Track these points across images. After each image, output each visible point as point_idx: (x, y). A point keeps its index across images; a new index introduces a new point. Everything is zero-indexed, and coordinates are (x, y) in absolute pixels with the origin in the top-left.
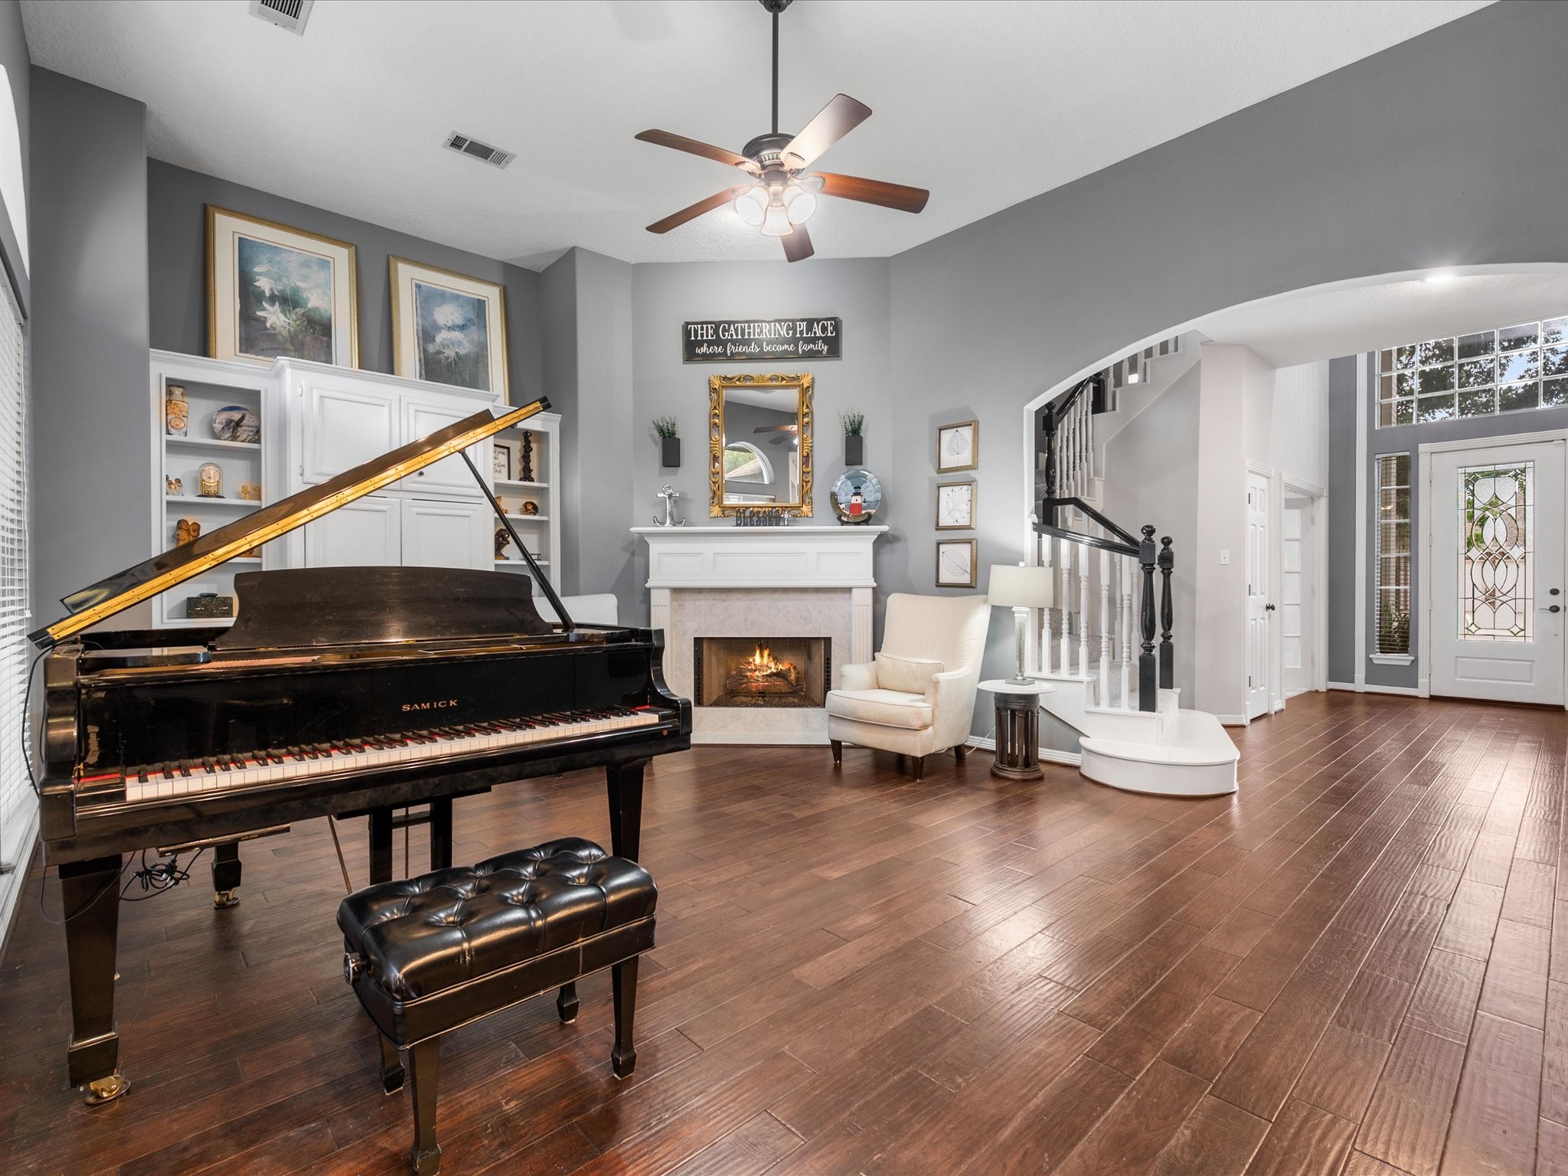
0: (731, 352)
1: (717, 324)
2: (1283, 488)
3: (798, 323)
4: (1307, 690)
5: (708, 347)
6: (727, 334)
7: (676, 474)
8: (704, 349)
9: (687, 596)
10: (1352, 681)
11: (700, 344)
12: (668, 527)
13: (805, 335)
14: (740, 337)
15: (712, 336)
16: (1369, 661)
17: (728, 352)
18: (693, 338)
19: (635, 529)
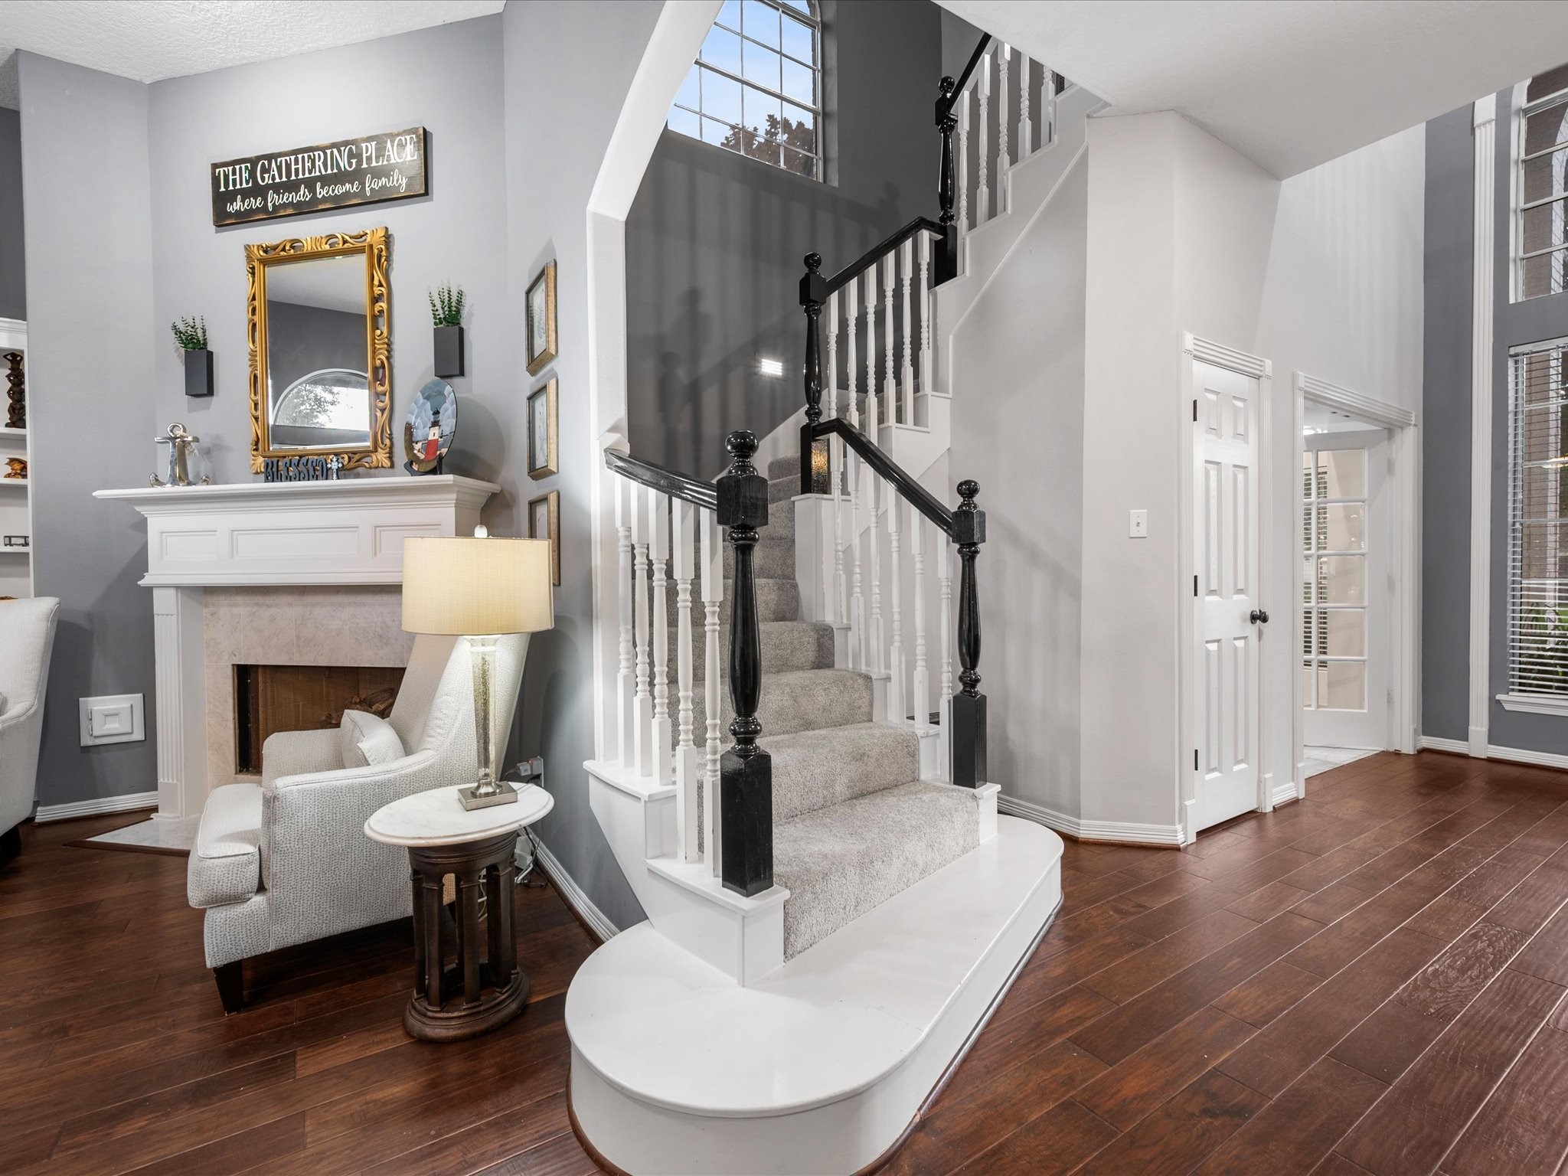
0: (274, 205)
1: (254, 161)
2: (1300, 401)
3: (364, 145)
4: (1382, 749)
5: (243, 201)
6: (266, 176)
7: (208, 407)
8: (237, 205)
9: (221, 600)
10: (1464, 737)
11: (231, 196)
12: (169, 489)
13: (374, 164)
14: (284, 179)
15: (247, 182)
16: (1495, 705)
17: (270, 205)
18: (223, 189)
19: (99, 493)
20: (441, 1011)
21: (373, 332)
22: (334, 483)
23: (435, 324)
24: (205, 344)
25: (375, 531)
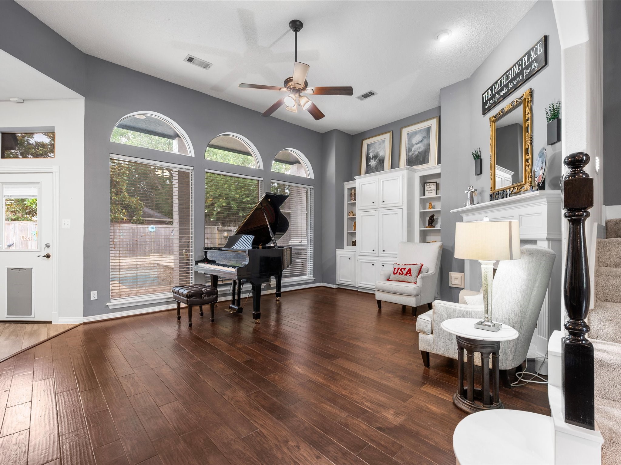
1: (492, 87)
3: (523, 59)
5: (489, 103)
6: (495, 90)
7: (480, 178)
8: (488, 105)
11: (486, 103)
12: (469, 207)
13: (527, 64)
14: (500, 88)
15: (491, 95)
17: (496, 100)
18: (485, 101)
19: (451, 211)
20: (460, 397)
21: (525, 134)
22: (508, 199)
23: (548, 121)
24: (480, 157)
25: (519, 217)
